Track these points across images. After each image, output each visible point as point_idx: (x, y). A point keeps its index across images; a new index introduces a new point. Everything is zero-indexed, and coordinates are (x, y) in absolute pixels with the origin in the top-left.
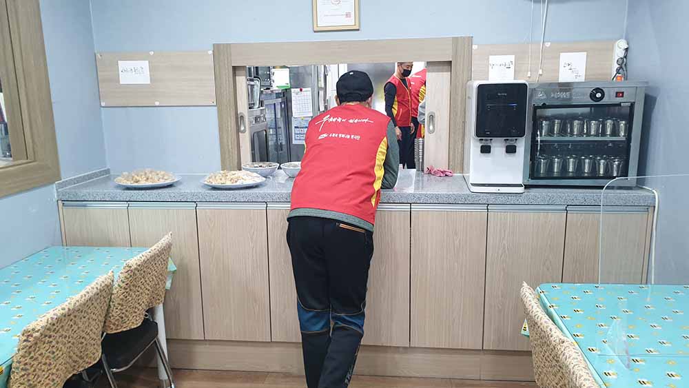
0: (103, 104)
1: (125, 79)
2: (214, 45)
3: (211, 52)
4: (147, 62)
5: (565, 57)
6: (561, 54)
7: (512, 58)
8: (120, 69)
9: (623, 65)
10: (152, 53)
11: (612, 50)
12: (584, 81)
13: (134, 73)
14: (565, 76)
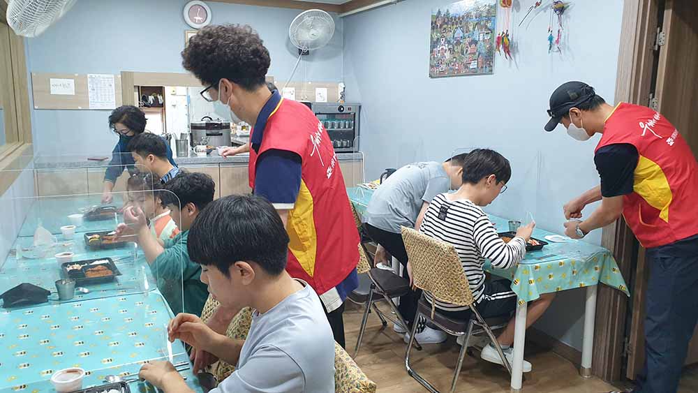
0: (36, 107)
1: (54, 91)
2: (121, 72)
3: (120, 76)
4: (73, 81)
5: (318, 90)
6: (317, 89)
7: (293, 89)
8: (51, 84)
9: (343, 96)
10: (76, 75)
11: (337, 87)
12: (326, 101)
13: (61, 87)
14: (318, 100)
